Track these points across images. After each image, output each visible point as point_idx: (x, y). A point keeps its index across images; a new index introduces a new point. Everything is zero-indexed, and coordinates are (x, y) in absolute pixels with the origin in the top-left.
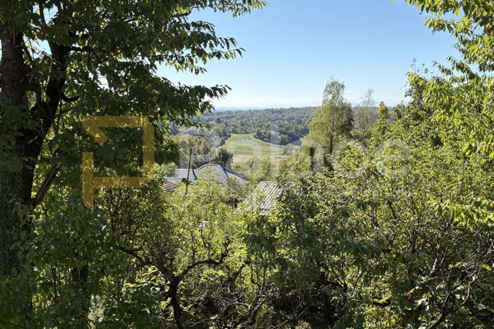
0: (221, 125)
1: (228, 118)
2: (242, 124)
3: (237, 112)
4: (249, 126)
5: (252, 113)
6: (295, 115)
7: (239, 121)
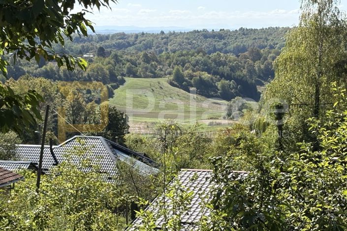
0: (107, 59)
1: (119, 46)
2: (147, 59)
3: (137, 36)
4: (159, 63)
5: (166, 38)
6: (248, 42)
7: (141, 54)
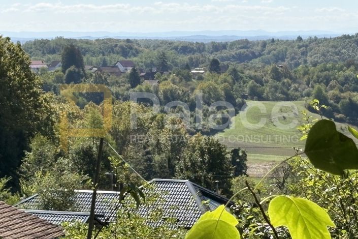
2: (277, 76)
3: (264, 44)
5: (304, 45)
